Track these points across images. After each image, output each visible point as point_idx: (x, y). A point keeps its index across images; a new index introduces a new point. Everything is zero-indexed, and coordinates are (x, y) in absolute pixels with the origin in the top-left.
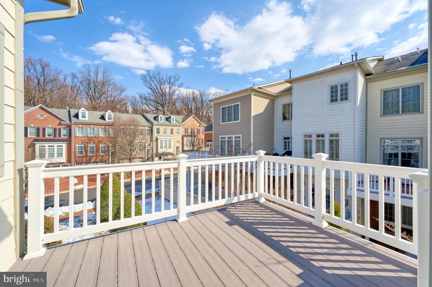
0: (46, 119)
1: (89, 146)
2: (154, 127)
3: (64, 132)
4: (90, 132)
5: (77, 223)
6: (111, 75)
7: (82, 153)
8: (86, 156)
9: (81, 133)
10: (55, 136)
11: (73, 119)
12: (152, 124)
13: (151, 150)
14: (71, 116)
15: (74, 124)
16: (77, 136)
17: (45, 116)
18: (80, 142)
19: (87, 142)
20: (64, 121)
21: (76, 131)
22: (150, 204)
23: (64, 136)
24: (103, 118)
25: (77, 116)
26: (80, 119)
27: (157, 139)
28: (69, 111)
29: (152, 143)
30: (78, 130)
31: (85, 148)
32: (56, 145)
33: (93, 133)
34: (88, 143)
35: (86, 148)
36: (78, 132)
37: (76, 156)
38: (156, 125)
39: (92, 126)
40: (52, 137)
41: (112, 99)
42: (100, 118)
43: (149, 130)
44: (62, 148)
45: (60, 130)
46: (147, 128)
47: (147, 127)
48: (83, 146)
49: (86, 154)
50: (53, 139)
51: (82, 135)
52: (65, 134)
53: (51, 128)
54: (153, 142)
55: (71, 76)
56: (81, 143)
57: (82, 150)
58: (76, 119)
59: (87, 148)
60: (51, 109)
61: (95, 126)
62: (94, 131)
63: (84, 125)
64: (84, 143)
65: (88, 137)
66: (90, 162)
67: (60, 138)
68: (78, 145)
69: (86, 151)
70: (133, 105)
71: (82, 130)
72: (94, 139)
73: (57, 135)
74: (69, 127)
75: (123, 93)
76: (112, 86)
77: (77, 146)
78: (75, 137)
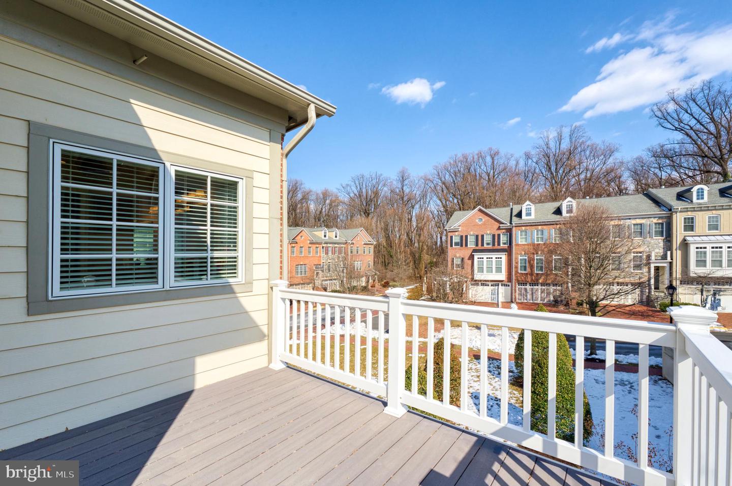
0: (484, 224)
1: (536, 258)
2: (674, 216)
3: (504, 239)
4: (536, 237)
5: (496, 368)
6: (585, 133)
7: (525, 270)
8: (532, 274)
9: (524, 239)
10: (494, 245)
11: (515, 220)
12: (670, 210)
13: (667, 269)
14: (513, 215)
15: (515, 226)
16: (520, 243)
17: (483, 220)
18: (523, 253)
19: (533, 251)
20: (503, 224)
21: (518, 237)
22: (629, 386)
23: (504, 244)
24: (558, 212)
25: (519, 215)
26: (523, 218)
27: (685, 245)
28: (512, 209)
29: (669, 253)
30: (521, 235)
31: (529, 262)
32: (494, 256)
33: (542, 238)
34: (533, 254)
35: (531, 260)
36: (521, 238)
37: (518, 273)
38: (681, 212)
39: (540, 227)
40: (490, 246)
41: (589, 175)
42: (553, 213)
43: (662, 224)
44: (501, 261)
45: (499, 235)
46: (655, 221)
47: (656, 217)
48: (526, 258)
49: (531, 270)
50: (491, 248)
51: (526, 241)
52: (505, 242)
53: (490, 234)
54: (674, 252)
55: (524, 157)
56: (525, 254)
57: (526, 264)
58: (519, 219)
59: (532, 262)
60: (490, 210)
61: (545, 227)
62: (542, 234)
63: (528, 227)
64: (528, 254)
65: (534, 245)
66: (538, 284)
67: (499, 247)
68: (521, 256)
69: (532, 267)
70: (637, 175)
71: (526, 235)
72: (544, 247)
73: (496, 243)
74: (509, 231)
75: (611, 158)
76: (588, 153)
77: (519, 257)
78: (517, 245)
